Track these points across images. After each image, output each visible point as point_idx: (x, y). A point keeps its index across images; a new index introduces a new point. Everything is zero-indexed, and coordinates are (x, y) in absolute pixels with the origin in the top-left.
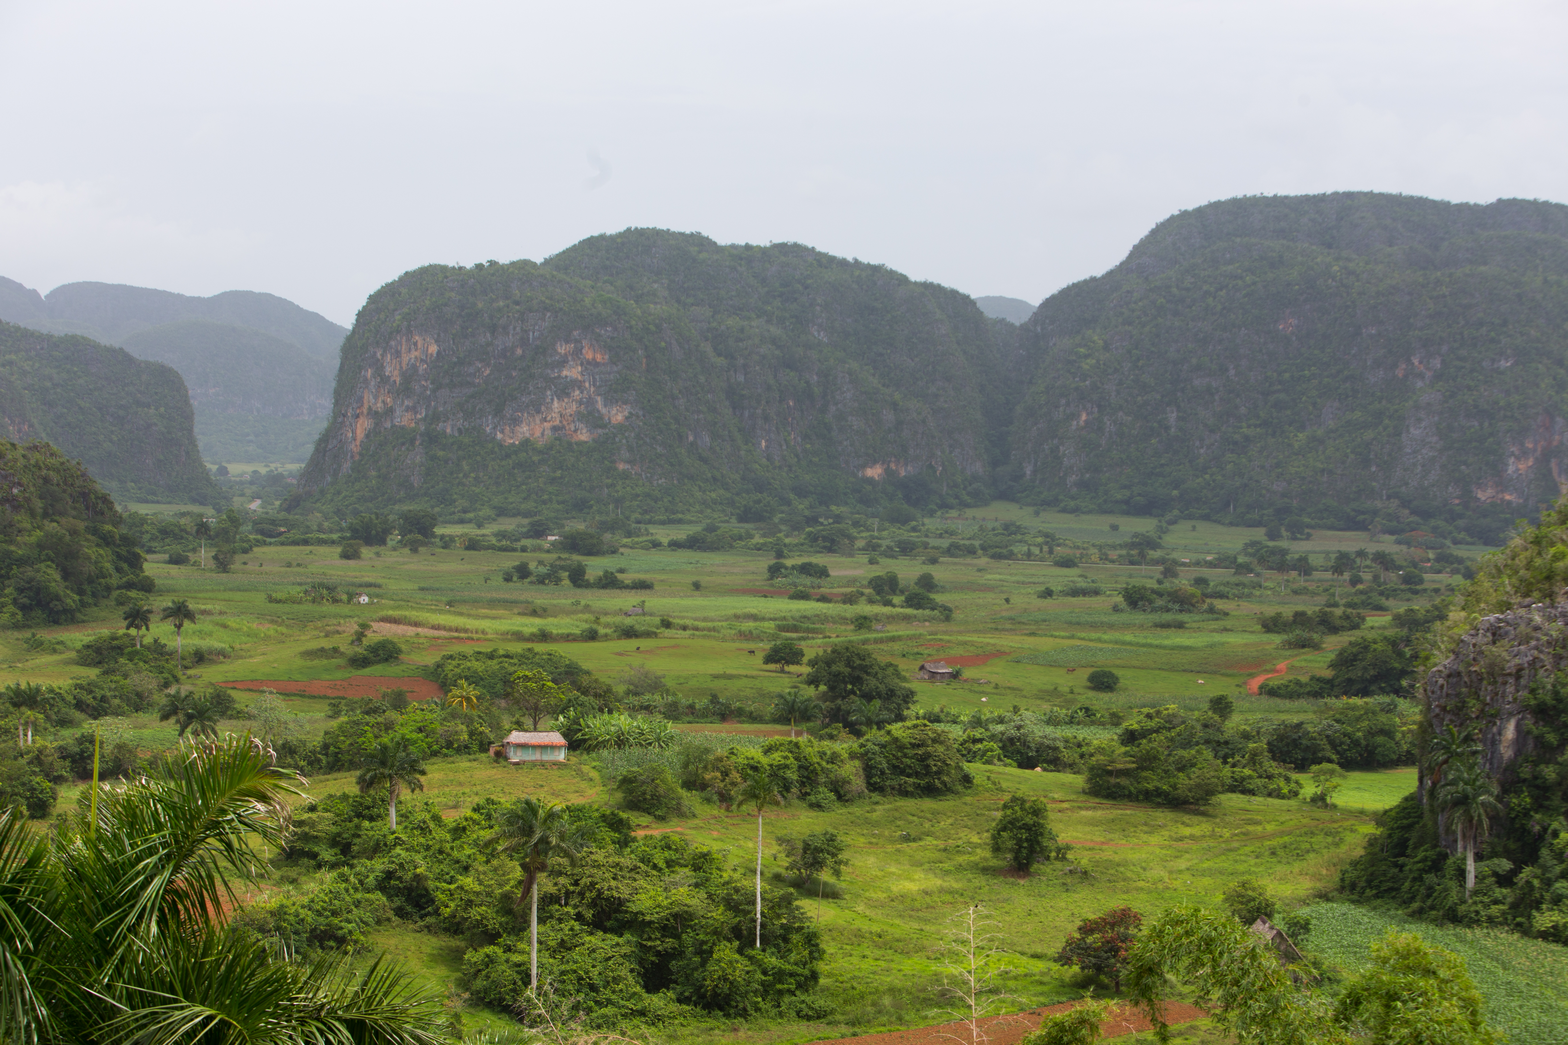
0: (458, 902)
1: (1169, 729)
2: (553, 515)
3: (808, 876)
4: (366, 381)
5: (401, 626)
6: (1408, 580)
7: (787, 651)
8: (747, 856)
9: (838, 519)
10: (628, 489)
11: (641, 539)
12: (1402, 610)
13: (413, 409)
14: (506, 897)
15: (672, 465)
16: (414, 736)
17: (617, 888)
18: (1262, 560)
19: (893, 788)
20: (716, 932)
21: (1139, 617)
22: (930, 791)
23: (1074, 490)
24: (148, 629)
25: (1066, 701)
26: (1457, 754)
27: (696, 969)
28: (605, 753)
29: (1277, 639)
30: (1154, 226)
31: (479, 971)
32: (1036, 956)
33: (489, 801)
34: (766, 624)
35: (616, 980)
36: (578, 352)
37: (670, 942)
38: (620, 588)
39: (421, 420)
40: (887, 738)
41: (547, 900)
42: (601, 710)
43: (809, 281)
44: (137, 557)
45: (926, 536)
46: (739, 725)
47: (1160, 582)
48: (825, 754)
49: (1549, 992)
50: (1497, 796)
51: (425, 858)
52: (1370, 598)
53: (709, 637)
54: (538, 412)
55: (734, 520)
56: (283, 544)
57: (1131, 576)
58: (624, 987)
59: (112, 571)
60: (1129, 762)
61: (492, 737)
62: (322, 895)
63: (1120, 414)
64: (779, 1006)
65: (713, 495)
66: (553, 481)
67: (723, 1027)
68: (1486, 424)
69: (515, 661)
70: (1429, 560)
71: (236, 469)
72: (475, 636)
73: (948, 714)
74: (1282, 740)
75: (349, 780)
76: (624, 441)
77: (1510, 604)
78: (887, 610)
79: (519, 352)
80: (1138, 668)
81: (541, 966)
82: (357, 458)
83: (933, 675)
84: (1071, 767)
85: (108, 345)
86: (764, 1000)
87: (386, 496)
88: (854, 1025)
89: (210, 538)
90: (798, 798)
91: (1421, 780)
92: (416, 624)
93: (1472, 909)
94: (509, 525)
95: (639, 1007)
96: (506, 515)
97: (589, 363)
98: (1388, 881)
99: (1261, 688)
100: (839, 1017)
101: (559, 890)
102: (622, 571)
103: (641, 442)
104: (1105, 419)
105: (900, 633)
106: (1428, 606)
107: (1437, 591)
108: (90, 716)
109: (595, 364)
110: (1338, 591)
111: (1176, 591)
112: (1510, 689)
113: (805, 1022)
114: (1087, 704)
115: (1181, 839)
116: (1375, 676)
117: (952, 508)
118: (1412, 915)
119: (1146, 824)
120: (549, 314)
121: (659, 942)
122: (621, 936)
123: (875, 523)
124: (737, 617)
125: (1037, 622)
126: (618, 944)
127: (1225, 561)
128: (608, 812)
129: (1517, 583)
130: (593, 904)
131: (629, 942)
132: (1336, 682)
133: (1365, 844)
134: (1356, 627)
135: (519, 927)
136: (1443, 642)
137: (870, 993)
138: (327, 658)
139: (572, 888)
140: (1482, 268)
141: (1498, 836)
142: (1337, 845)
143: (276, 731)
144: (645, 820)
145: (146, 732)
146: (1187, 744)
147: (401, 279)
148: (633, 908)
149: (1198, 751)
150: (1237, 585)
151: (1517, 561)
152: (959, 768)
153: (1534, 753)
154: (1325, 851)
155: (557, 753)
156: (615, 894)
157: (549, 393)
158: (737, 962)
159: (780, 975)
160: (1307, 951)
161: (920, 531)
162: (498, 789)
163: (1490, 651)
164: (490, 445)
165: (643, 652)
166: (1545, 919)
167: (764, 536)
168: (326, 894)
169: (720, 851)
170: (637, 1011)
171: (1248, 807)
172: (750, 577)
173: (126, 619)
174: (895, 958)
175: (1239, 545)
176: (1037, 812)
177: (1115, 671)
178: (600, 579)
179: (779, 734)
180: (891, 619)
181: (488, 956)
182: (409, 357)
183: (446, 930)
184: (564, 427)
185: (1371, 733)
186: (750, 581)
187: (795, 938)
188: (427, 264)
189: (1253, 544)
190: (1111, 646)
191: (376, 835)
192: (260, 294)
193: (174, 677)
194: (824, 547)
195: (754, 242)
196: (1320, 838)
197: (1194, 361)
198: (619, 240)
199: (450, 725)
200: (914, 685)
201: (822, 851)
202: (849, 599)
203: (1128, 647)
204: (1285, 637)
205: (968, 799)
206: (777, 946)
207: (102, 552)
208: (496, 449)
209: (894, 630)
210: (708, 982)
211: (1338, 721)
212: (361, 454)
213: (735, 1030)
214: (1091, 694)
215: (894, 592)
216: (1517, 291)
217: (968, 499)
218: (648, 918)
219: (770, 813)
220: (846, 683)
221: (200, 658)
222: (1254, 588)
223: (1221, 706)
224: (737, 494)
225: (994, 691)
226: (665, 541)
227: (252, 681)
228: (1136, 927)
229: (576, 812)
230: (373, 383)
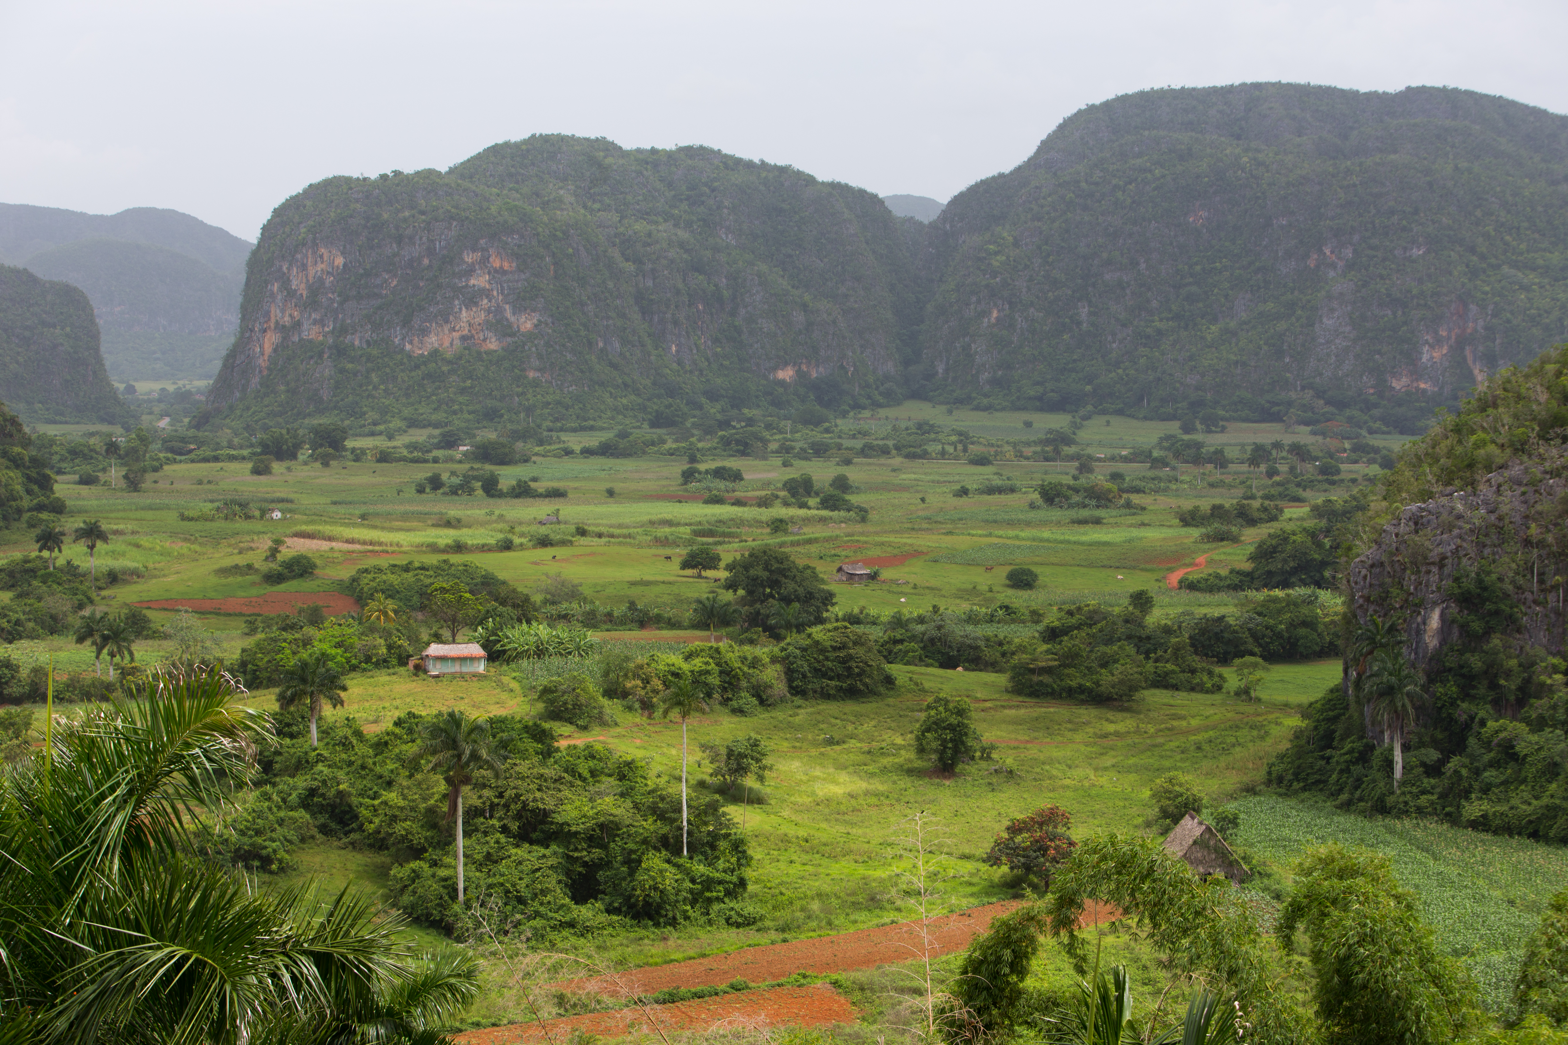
0: (381, 817)
1: (1090, 626)
2: (463, 425)
3: (733, 782)
4: (272, 295)
5: (315, 541)
6: (1325, 470)
7: (704, 556)
8: (670, 764)
9: (750, 422)
10: (539, 397)
11: (553, 447)
12: (1320, 501)
13: (321, 322)
14: (431, 811)
15: (582, 372)
16: (333, 651)
17: (542, 799)
18: (1177, 455)
19: (815, 692)
20: (645, 841)
21: (1055, 514)
22: (852, 693)
23: (987, 388)
24: (60, 551)
25: (985, 600)
26: (1382, 645)
27: (624, 879)
28: (524, 663)
29: (1195, 533)
30: (1061, 121)
31: (406, 886)
32: (965, 857)
33: (411, 715)
34: (682, 529)
35: (544, 892)
36: (485, 260)
37: (597, 853)
38: (534, 497)
39: (328, 332)
40: (808, 642)
41: (472, 813)
42: (520, 621)
43: (716, 184)
44: (47, 478)
45: (840, 437)
46: (657, 632)
47: (1075, 478)
48: (746, 659)
49: (1481, 882)
50: (1423, 686)
51: (348, 774)
52: (1287, 489)
53: (624, 544)
54: (447, 321)
55: (646, 425)
56: (193, 461)
57: (1046, 473)
58: (552, 900)
59: (22, 493)
60: (1051, 660)
61: (411, 650)
62: (245, 815)
63: (1032, 310)
64: (708, 914)
65: (624, 401)
66: (463, 391)
67: (652, 936)
68: (1400, 313)
69: (431, 573)
70: (1345, 450)
71: (143, 387)
72: (390, 549)
73: (868, 615)
74: (1204, 634)
75: (269, 697)
76: (534, 349)
77: (1432, 492)
78: (802, 512)
79: (426, 261)
80: (1057, 565)
81: (467, 879)
82: (265, 373)
83: (851, 576)
84: (993, 666)
85: (12, 266)
86: (692, 908)
87: (295, 411)
88: (783, 930)
89: (120, 457)
90: (721, 703)
91: (1346, 671)
92: (330, 539)
93: (1401, 800)
94: (420, 436)
95: (567, 919)
96: (417, 427)
97: (496, 271)
98: (1315, 773)
99: (1180, 582)
100: (768, 923)
101: (484, 803)
102: (535, 479)
103: (550, 350)
104: (1017, 316)
105: (817, 535)
106: (1346, 496)
107: (1354, 481)
108: (5, 640)
109: (502, 271)
110: (1255, 483)
111: (1093, 487)
112: (1434, 578)
113: (734, 930)
114: (1007, 602)
115: (1105, 736)
116: (1295, 568)
117: (864, 408)
118: (1339, 807)
119: (1070, 722)
120: (455, 223)
121: (585, 853)
122: (547, 847)
123: (788, 425)
124: (652, 523)
125: (953, 521)
126: (544, 856)
127: (1139, 456)
128: (531, 723)
129: (1438, 472)
130: (518, 816)
131: (555, 853)
132: (1256, 575)
133: (1291, 737)
134: (1274, 519)
135: (446, 841)
136: (1365, 532)
137: (800, 899)
138: (242, 575)
139: (496, 801)
140: (1393, 157)
141: (1425, 726)
142: (1262, 738)
143: (192, 649)
144: (565, 729)
145: (63, 655)
146: (1109, 641)
147: (305, 191)
148: (559, 819)
149: (1120, 647)
150: (1153, 479)
151: (1437, 449)
152: (880, 669)
153: (1459, 642)
154: (1250, 745)
155: (476, 664)
156: (541, 806)
157: (457, 302)
158: (666, 871)
159: (709, 883)
160: (1237, 845)
161: (833, 432)
162: (419, 703)
163: (1413, 540)
164: (399, 356)
165: (559, 561)
166: (1474, 808)
167: (676, 441)
168: (249, 814)
169: (642, 760)
170: (566, 922)
171: (1172, 702)
172: (664, 483)
173: (38, 541)
174: (822, 862)
175: (1154, 439)
176: (961, 712)
177: (1034, 569)
178: (514, 488)
179: (699, 640)
180: (807, 520)
181: (414, 871)
182: (316, 270)
183: (371, 846)
184: (472, 336)
185: (1292, 625)
186: (664, 486)
187: (723, 844)
188: (331, 176)
189: (1168, 438)
190: (1028, 543)
191: (299, 752)
192: (163, 210)
193: (89, 598)
194: (738, 451)
195: (659, 146)
196: (1245, 731)
197: (1105, 255)
198: (524, 147)
199: (369, 640)
200: (833, 587)
201: (746, 756)
202: (764, 503)
203: (1046, 544)
204: (1204, 530)
205: (891, 701)
206: (704, 853)
207: (12, 474)
208: (405, 360)
209: (810, 532)
210: (638, 892)
211: (1260, 614)
212: (269, 369)
213: (665, 939)
214: (1010, 592)
215: (809, 494)
216: (1428, 178)
217: (881, 400)
218: (573, 829)
219: (694, 720)
220: (764, 587)
221: (113, 578)
222: (1170, 481)
223: (1142, 601)
224: (649, 400)
225: (912, 591)
226: (577, 448)
227: (167, 600)
228: (1064, 826)
229: (498, 724)
230: (279, 297)
